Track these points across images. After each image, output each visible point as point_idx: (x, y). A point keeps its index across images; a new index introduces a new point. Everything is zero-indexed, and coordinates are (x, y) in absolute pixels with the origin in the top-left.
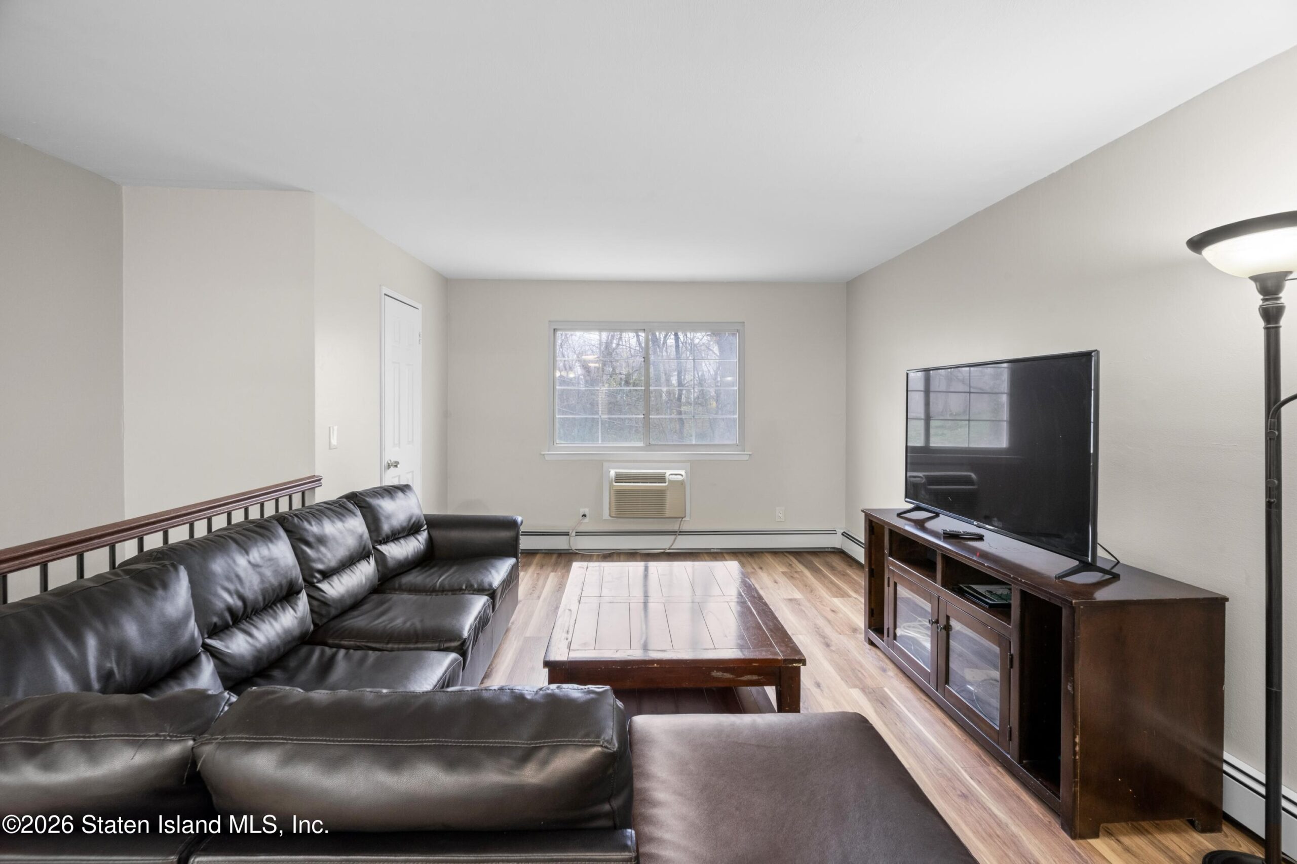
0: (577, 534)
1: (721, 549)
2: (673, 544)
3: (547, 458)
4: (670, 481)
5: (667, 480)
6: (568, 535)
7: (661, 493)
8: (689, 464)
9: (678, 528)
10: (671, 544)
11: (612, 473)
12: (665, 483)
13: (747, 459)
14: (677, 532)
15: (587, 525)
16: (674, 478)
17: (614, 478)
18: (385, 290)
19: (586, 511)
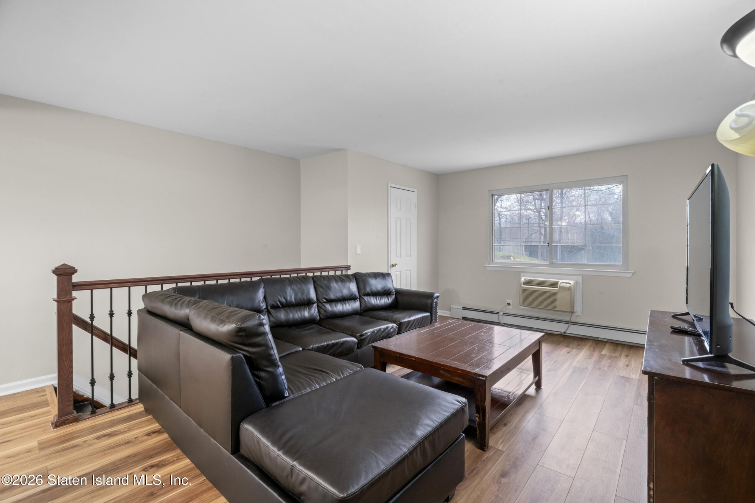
0: (504, 314)
1: (607, 339)
2: (567, 329)
3: (488, 268)
4: (560, 287)
5: (559, 286)
6: (498, 314)
7: (553, 295)
8: (581, 277)
9: (570, 319)
10: (565, 330)
11: (523, 279)
12: (557, 288)
13: (631, 276)
14: (569, 322)
15: (510, 310)
16: (564, 285)
17: (523, 283)
18: (390, 185)
19: (510, 301)
